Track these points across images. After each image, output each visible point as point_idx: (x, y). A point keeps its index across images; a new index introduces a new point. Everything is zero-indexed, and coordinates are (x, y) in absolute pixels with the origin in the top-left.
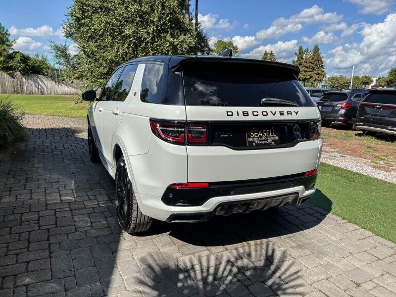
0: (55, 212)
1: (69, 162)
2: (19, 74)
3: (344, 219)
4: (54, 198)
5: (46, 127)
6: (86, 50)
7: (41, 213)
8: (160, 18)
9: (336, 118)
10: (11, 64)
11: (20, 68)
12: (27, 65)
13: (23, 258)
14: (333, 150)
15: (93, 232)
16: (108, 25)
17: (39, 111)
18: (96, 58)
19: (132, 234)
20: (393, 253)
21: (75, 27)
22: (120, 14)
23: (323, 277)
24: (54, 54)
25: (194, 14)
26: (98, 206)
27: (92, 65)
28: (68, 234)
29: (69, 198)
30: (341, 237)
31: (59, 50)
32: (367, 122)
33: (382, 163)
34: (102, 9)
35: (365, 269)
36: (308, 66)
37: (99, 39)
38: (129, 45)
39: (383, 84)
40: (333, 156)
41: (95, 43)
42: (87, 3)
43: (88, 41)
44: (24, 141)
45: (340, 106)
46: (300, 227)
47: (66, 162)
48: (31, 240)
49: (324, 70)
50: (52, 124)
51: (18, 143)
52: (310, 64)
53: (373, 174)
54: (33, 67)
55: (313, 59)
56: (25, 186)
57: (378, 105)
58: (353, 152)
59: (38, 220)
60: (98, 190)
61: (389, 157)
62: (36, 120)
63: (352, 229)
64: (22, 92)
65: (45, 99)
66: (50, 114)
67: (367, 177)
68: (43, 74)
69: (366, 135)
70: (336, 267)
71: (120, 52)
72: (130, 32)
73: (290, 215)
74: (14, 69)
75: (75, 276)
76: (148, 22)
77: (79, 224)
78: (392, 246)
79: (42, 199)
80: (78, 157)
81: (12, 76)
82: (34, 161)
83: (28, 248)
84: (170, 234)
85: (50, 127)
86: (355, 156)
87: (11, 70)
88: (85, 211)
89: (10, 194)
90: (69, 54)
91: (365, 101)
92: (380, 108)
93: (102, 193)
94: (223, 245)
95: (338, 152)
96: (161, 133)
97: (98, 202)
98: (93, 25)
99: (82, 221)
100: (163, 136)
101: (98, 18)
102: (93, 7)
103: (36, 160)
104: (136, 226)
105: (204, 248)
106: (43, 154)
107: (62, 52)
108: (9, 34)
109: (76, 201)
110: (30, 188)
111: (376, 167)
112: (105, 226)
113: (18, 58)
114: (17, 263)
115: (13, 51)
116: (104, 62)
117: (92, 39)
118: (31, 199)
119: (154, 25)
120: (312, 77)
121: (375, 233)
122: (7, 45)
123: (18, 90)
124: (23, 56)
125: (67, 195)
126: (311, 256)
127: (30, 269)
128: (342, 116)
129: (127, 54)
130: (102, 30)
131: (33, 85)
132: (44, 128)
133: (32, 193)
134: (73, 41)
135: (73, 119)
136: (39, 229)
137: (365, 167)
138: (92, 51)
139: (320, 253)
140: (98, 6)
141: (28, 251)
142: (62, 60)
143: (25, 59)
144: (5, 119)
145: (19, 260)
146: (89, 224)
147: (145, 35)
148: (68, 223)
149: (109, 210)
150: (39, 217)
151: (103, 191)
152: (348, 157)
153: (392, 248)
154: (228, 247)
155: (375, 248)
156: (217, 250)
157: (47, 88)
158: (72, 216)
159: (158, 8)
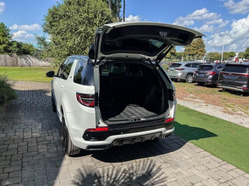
0: (28, 143)
1: (40, 112)
2: (15, 55)
3: (195, 145)
4: (28, 135)
5: (29, 89)
6: (55, 41)
7: (20, 144)
8: (100, 22)
9: (206, 80)
10: (11, 49)
11: (16, 51)
12: (21, 49)
13: (6, 170)
14: (202, 101)
15: (48, 155)
16: (68, 26)
17: (26, 79)
18: (61, 45)
19: (70, 156)
20: (219, 166)
21: (49, 27)
22: (76, 19)
23: (174, 180)
24: (37, 42)
25: (122, 17)
26: (53, 139)
27: (58, 49)
28: (33, 156)
29: (37, 134)
30: (191, 156)
31: (40, 40)
32: (224, 83)
33: (230, 109)
34: (65, 16)
35: (199, 175)
36: (195, 46)
37: (63, 34)
38: (81, 37)
39: (242, 57)
40: (201, 105)
41: (61, 36)
42: (56, 13)
43: (57, 35)
44: (15, 99)
45: (209, 73)
46: (168, 150)
47: (38, 112)
48: (12, 160)
49: (205, 49)
50: (33, 87)
51: (11, 100)
52: (196, 45)
53: (222, 117)
54: (24, 50)
55: (198, 42)
56: (12, 127)
57: (230, 73)
58: (214, 102)
59: (17, 148)
60: (55, 129)
61: (235, 106)
62: (23, 85)
63: (199, 151)
64: (17, 65)
65: (31, 69)
66: (32, 81)
67: (217, 119)
68: (30, 55)
69: (224, 91)
70: (183, 174)
71: (76, 42)
72: (82, 30)
73: (164, 143)
74: (13, 52)
75: (34, 180)
76: (93, 24)
77: (40, 151)
78: (220, 161)
79: (21, 136)
80: (45, 109)
81: (11, 56)
82: (19, 111)
83: (10, 164)
84: (91, 156)
85: (32, 89)
86: (215, 105)
87: (10, 52)
88: (45, 142)
89: (3, 133)
90: (46, 42)
91: (223, 70)
92: (231, 75)
93: (56, 131)
94: (121, 162)
95: (205, 103)
96: (81, 101)
97: (53, 136)
98: (60, 26)
99: (43, 149)
100: (82, 103)
101: (63, 22)
102: (60, 15)
103: (21, 111)
104: (71, 152)
105: (110, 164)
106: (25, 107)
107: (42, 41)
108: (10, 31)
109: (40, 136)
110: (15, 129)
111: (225, 112)
112: (55, 151)
113: (15, 45)
114: (3, 173)
115: (12, 41)
116: (66, 48)
117: (59, 34)
118: (15, 135)
119: (96, 26)
120: (197, 53)
121: (211, 154)
122: (8, 37)
123: (15, 64)
124: (18, 44)
125: (36, 133)
126: (170, 168)
127: (10, 177)
128: (210, 79)
129: (80, 43)
130: (65, 29)
131: (24, 61)
132: (28, 90)
133: (15, 132)
134: (48, 34)
135: (46, 84)
136: (17, 153)
137: (218, 112)
138: (59, 42)
139: (176, 166)
140: (63, 14)
141: (10, 166)
142: (42, 46)
143: (19, 45)
144: (3, 86)
145: (5, 172)
146: (46, 150)
147: (91, 32)
148: (34, 150)
149: (59, 142)
150: (18, 147)
151: (57, 130)
152: (210, 106)
153: (219, 163)
154: (123, 163)
155: (209, 163)
156: (117, 165)
157: (33, 63)
158: (37, 145)
159: (99, 15)
